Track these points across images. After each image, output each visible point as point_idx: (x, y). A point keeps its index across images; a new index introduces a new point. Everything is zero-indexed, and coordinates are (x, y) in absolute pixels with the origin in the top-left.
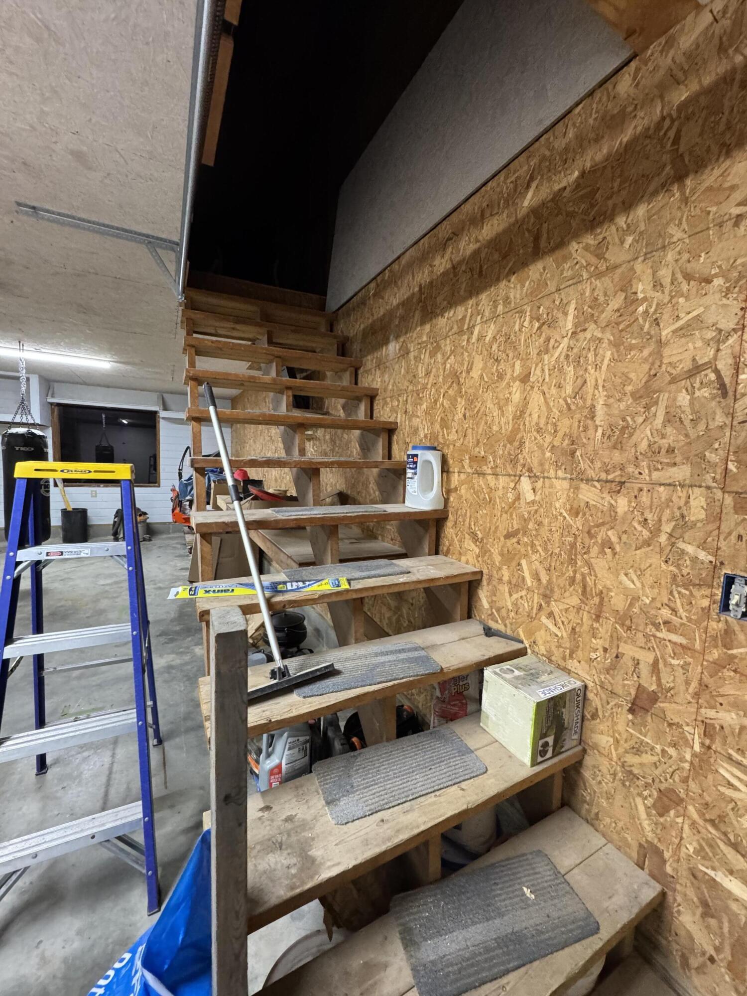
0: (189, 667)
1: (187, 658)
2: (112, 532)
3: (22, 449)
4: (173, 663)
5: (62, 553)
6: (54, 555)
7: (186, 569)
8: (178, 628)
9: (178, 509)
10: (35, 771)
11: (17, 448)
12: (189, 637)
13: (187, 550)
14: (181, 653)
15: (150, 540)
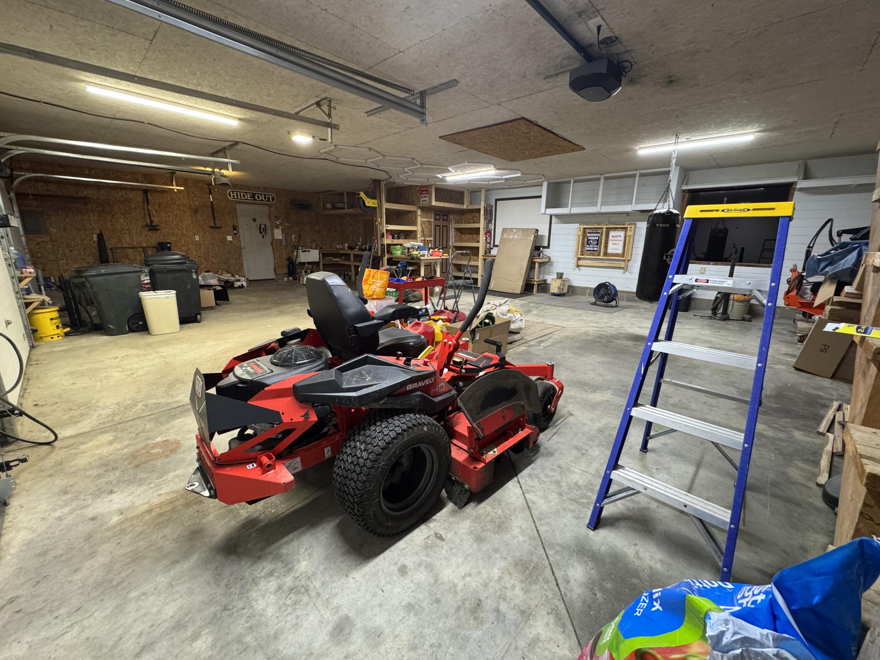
0: (784, 444)
1: (782, 435)
2: (711, 307)
3: (661, 225)
4: (765, 433)
5: (708, 281)
6: (701, 282)
7: (794, 356)
8: (774, 405)
9: (794, 293)
10: (640, 447)
11: (657, 225)
12: (787, 418)
13: (796, 338)
14: (776, 428)
15: (750, 320)
